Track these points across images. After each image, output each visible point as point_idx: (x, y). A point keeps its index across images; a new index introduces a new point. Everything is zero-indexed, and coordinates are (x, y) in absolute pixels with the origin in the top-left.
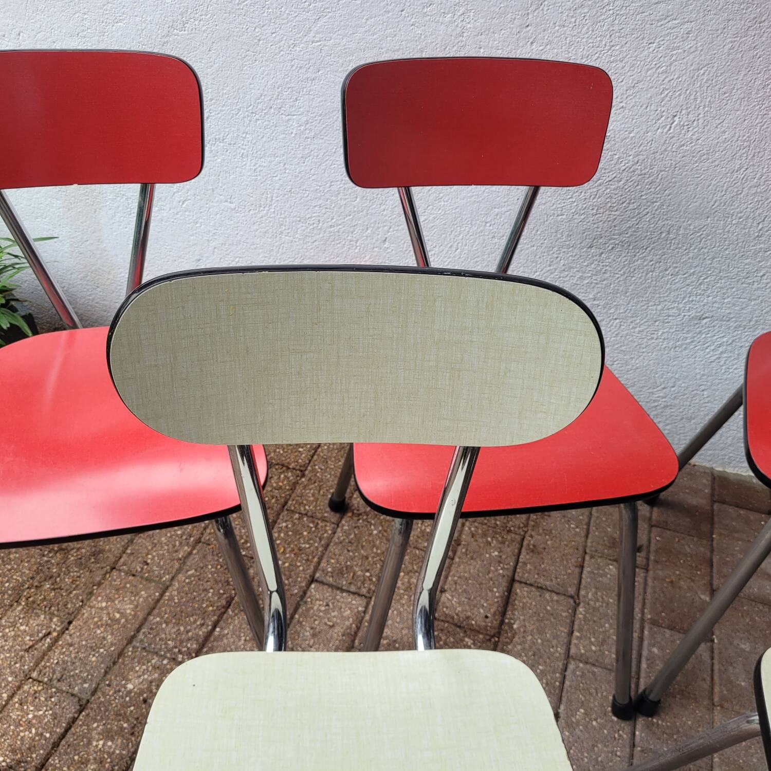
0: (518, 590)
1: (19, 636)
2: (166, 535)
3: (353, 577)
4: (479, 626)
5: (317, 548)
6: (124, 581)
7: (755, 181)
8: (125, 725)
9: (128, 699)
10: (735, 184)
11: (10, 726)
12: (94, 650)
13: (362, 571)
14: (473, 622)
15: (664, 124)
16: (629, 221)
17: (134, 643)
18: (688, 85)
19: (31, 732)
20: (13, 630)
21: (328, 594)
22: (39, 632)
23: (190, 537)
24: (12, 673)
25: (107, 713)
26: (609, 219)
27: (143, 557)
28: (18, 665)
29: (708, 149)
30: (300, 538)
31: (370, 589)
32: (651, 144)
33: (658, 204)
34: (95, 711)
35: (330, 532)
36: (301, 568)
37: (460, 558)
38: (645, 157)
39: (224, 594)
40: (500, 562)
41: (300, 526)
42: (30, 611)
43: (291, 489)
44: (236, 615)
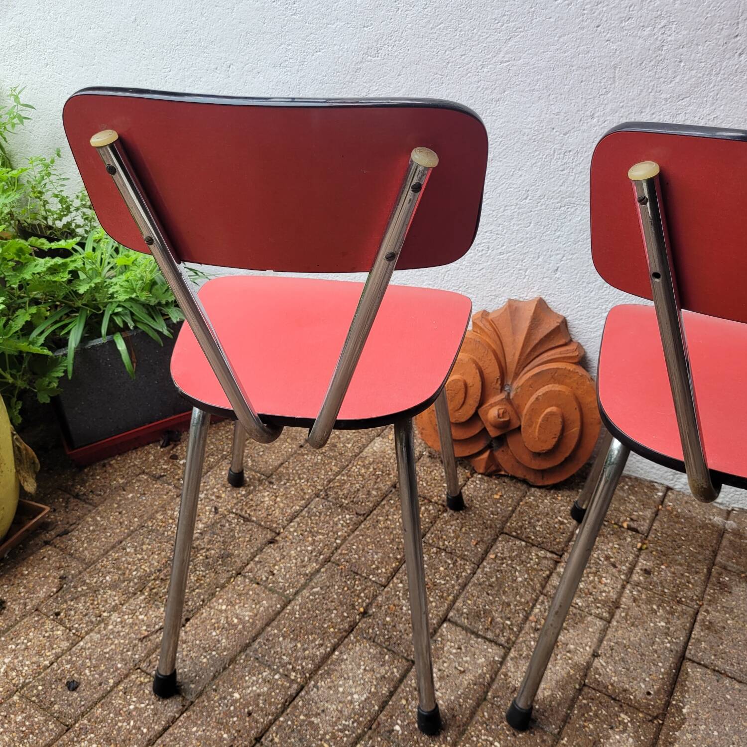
0: (689, 670)
1: (136, 624)
2: (296, 549)
3: (491, 623)
4: (638, 702)
5: (453, 586)
6: (247, 588)
8: (225, 736)
9: (232, 708)
11: (110, 713)
12: (206, 652)
13: (501, 618)
14: (632, 697)
17: (248, 651)
19: (129, 724)
20: (132, 618)
21: (461, 637)
22: (156, 624)
23: (320, 555)
24: (123, 660)
25: (209, 719)
27: (270, 567)
28: (129, 653)
30: (435, 573)
31: (509, 639)
34: (197, 715)
35: (469, 572)
36: (434, 604)
37: (618, 622)
39: (348, 617)
40: (667, 634)
41: (437, 560)
42: (151, 602)
43: (431, 522)
44: (358, 641)
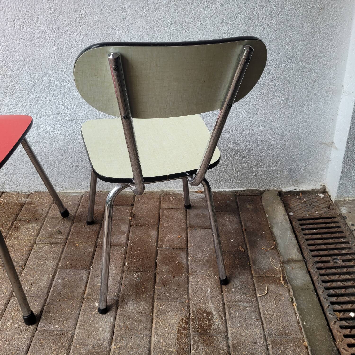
7: (65, 49)
10: (57, 51)
15: (11, 25)
16: (17, 76)
18: (13, 4)
26: (7, 77)
29: (37, 35)
32: (9, 36)
33: (27, 66)
38: (9, 42)
